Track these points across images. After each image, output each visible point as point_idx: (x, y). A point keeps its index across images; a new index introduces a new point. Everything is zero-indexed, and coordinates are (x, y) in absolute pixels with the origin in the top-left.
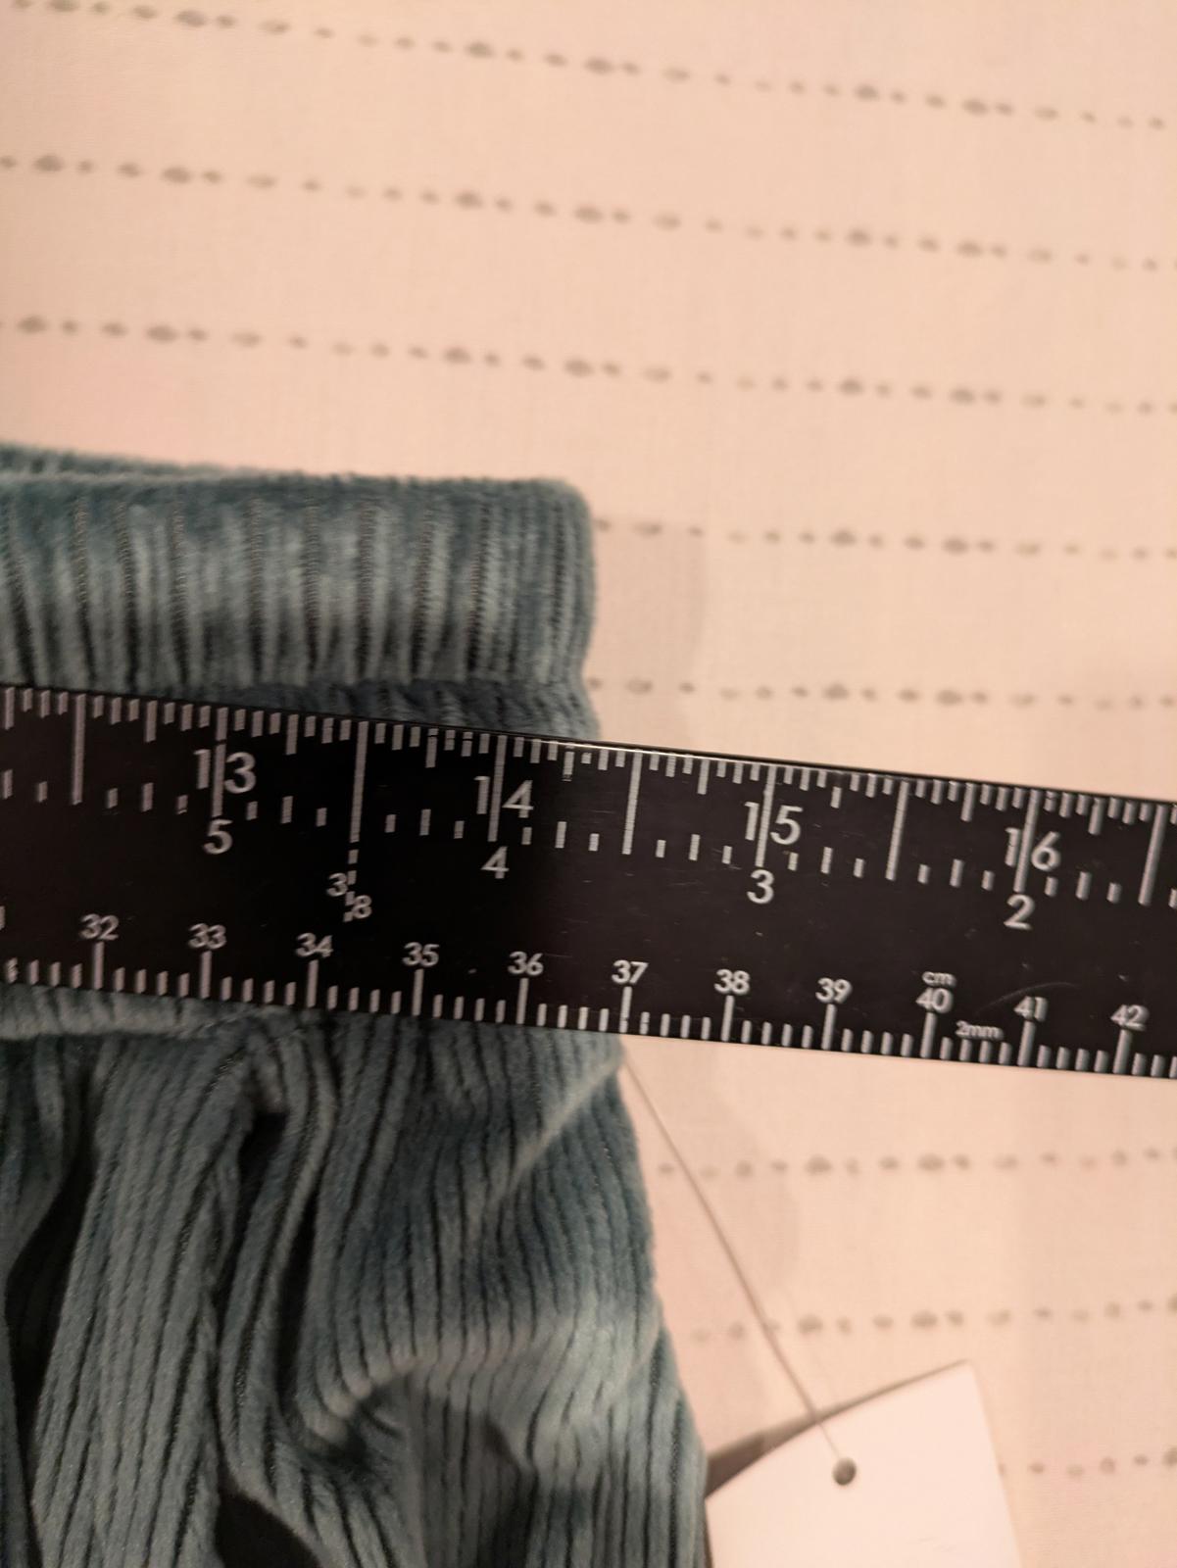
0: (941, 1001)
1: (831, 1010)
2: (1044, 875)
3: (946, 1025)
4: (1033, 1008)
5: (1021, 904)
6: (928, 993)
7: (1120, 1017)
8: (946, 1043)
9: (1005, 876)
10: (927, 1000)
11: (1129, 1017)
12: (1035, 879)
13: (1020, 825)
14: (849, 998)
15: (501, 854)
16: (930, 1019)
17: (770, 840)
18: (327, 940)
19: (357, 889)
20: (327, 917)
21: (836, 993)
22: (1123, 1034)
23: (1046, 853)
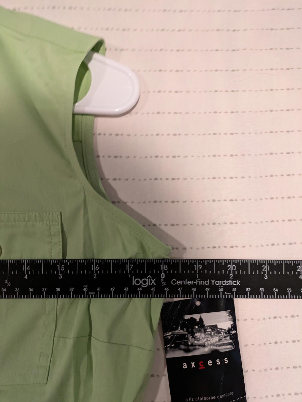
1: (72, 292)
3: (87, 293)
4: (99, 289)
5: (95, 275)
6: (85, 289)
7: (111, 289)
8: (88, 296)
9: (92, 271)
10: (84, 289)
11: (113, 289)
12: (96, 272)
13: (93, 264)
14: (74, 290)
15: (26, 275)
16: (85, 292)
17: (61, 270)
18: (5, 289)
19: (9, 282)
20: (5, 286)
21: (72, 290)
22: (112, 292)
23: (97, 268)
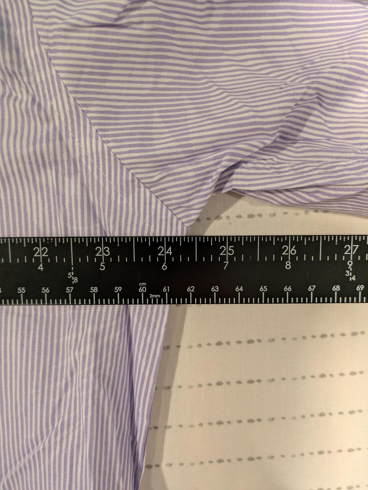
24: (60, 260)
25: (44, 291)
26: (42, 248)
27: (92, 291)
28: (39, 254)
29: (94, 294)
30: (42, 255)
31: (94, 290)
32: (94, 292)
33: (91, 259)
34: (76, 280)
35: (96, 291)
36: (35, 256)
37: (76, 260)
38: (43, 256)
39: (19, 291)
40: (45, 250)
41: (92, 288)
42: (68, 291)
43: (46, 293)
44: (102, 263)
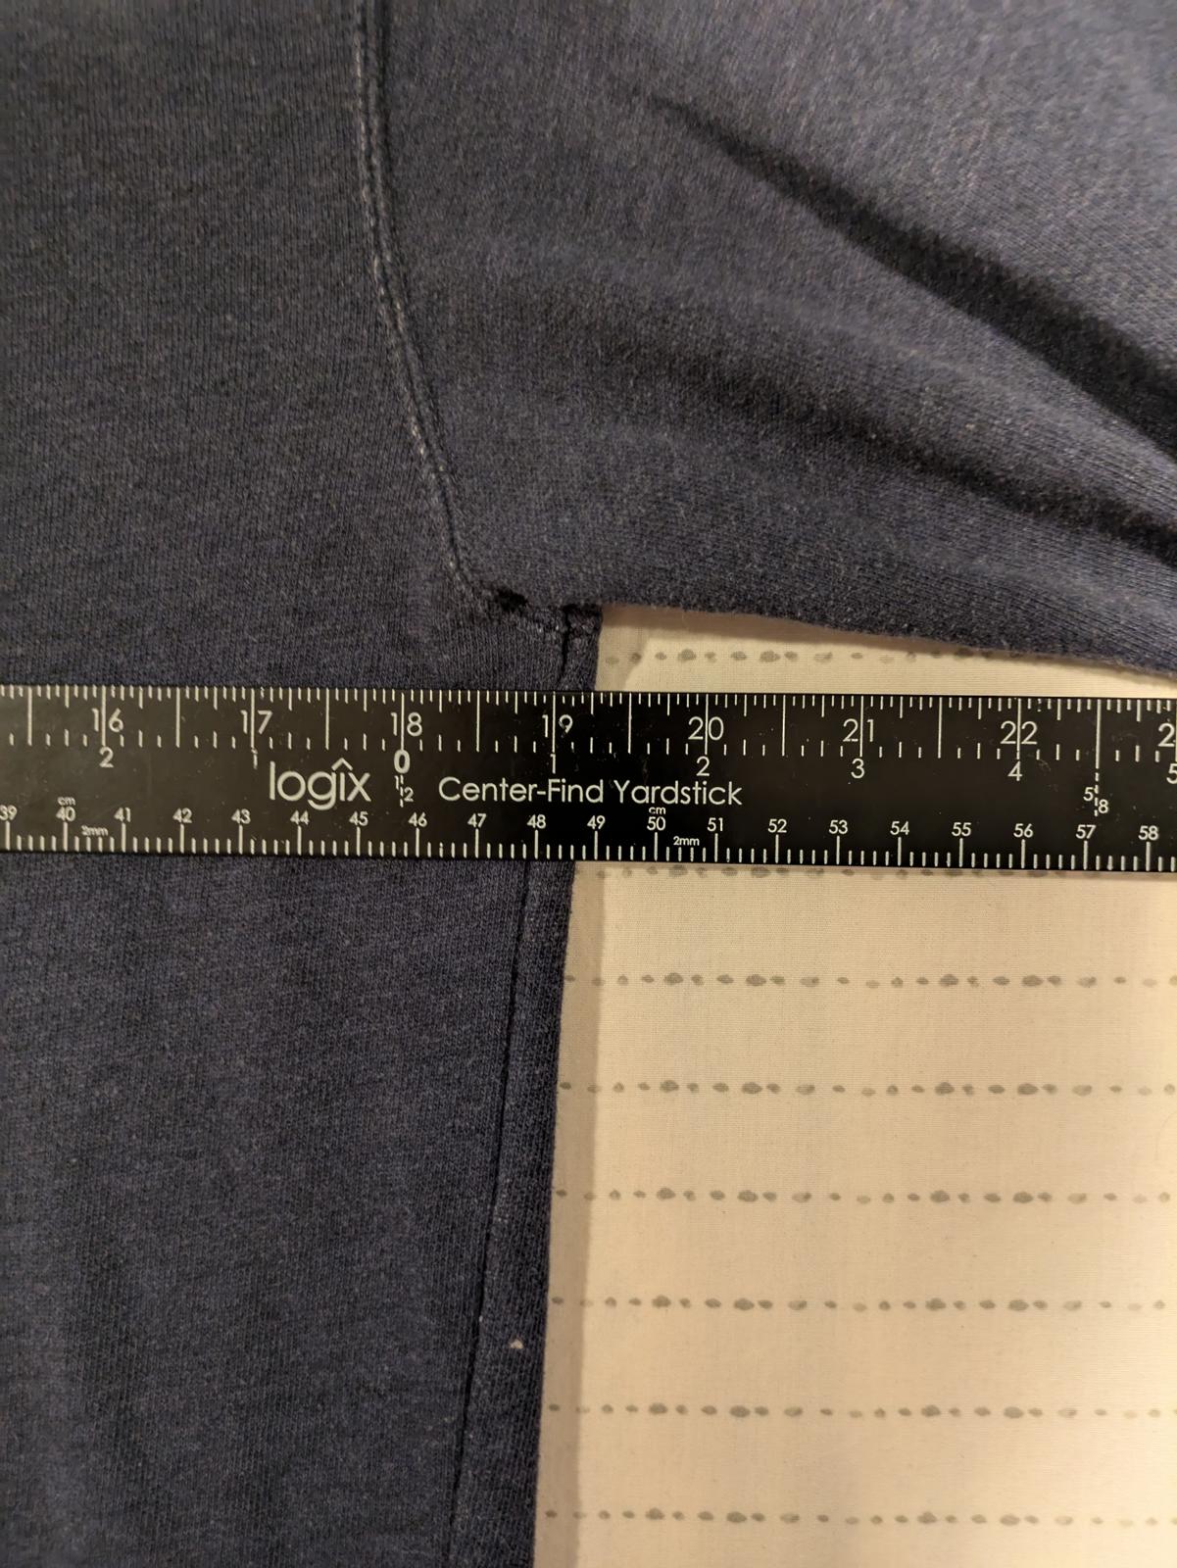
0: (70, 815)
1: (8, 824)
2: (117, 735)
3: (75, 829)
4: (125, 813)
5: (107, 753)
6: (62, 810)
7: (178, 816)
8: (77, 840)
9: (95, 737)
10: (62, 814)
11: (183, 816)
12: (112, 738)
13: (99, 709)
14: (15, 818)
16: (66, 825)
21: (9, 815)
22: (182, 827)
23: (116, 722)
24: (1068, 753)
25: (1018, 833)
26: (1022, 723)
27: (1143, 835)
28: (1014, 738)
29: (1148, 844)
30: (1022, 740)
31: (1150, 833)
32: (1148, 840)
33: (1147, 755)
34: (1103, 806)
35: (1153, 836)
36: (1004, 742)
37: (1107, 755)
38: (1024, 742)
39: (956, 831)
40: (1030, 728)
41: (1143, 827)
42: (1081, 834)
43: (1024, 837)
44: (1173, 765)
